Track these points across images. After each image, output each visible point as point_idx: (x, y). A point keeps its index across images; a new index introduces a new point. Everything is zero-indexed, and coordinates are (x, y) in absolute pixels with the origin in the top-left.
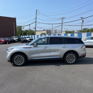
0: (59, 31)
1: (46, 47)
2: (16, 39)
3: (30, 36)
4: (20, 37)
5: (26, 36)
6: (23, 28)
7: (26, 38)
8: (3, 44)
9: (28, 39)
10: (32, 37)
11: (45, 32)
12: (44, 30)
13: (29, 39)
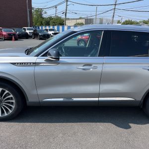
0: (107, 20)
1: (90, 65)
2: (30, 33)
3: (56, 28)
4: (39, 28)
5: (48, 28)
6: (46, 13)
7: (47, 30)
8: (5, 40)
9: (50, 33)
10: (58, 30)
11: (83, 21)
12: (80, 18)
13: (53, 32)
